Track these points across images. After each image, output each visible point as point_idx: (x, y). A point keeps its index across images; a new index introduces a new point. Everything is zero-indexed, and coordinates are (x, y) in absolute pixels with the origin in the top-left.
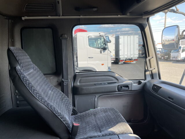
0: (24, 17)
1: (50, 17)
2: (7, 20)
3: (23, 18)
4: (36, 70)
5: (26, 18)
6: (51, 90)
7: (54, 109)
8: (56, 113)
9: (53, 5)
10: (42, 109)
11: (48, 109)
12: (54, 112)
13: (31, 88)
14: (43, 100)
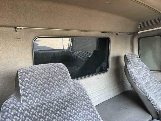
0: (139, 31)
1: (157, 28)
2: (130, 35)
3: (139, 33)
4: (144, 67)
5: (141, 32)
6: (154, 83)
7: (148, 95)
8: (149, 98)
9: (159, 19)
10: (140, 92)
11: (144, 94)
12: (148, 97)
13: (134, 78)
14: (141, 87)
